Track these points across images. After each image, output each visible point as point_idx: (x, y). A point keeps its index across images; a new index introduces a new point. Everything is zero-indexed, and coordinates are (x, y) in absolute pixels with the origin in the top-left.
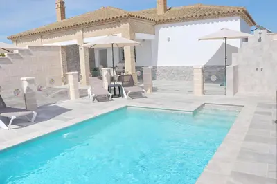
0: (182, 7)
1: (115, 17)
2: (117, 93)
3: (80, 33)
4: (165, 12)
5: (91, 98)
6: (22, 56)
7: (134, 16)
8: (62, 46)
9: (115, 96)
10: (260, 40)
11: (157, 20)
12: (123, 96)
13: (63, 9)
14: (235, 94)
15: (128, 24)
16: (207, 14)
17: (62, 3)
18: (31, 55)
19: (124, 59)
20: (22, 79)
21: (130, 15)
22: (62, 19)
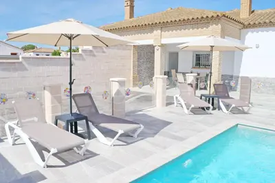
1: (204, 17)
3: (157, 32)
4: (249, 15)
6: (96, 54)
7: (227, 17)
8: (134, 46)
11: (246, 23)
13: (132, 7)
15: (220, 26)
17: (132, 1)
18: (104, 52)
20: (111, 79)
21: (224, 16)
22: (130, 18)
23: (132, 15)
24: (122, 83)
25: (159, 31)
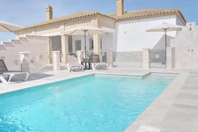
0: (134, 11)
1: (87, 15)
2: (88, 67)
4: (123, 14)
5: (69, 70)
6: (21, 42)
7: (101, 14)
8: (49, 37)
9: (86, 68)
10: (191, 29)
12: (92, 69)
13: (51, 12)
14: (172, 68)
15: (96, 20)
16: (152, 14)
17: (51, 8)
18: (27, 41)
19: (93, 47)
20: (20, 53)
21: (98, 14)
22: (50, 19)
23: (51, 17)
24: (26, 55)
25: (63, 26)
